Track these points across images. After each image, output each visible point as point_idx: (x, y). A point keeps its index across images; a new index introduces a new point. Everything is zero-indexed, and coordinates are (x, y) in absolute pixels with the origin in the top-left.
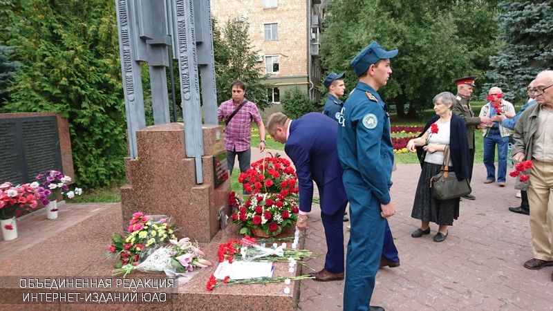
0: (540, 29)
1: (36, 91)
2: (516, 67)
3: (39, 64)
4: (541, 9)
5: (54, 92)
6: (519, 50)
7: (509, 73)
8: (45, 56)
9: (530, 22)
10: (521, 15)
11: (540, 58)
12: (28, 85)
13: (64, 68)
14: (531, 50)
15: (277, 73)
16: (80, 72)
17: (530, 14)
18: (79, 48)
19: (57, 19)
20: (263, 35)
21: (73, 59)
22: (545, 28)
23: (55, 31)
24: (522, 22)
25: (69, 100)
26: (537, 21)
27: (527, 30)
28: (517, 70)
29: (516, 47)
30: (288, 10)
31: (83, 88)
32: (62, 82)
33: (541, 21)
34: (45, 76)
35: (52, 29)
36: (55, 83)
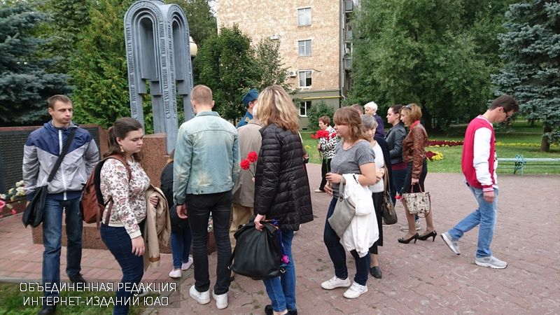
0: (535, 49)
1: (85, 109)
2: (516, 84)
3: (87, 89)
4: (536, 30)
5: (97, 110)
6: (520, 68)
7: (509, 90)
8: (91, 83)
9: (526, 43)
10: (517, 36)
11: (536, 77)
12: (79, 105)
13: (104, 92)
14: (530, 68)
15: (309, 87)
16: (116, 95)
17: (525, 36)
18: (116, 77)
19: (101, 56)
20: (297, 51)
21: (111, 86)
22: (540, 49)
23: (99, 65)
24: (519, 42)
25: (108, 116)
26: (533, 42)
27: (525, 50)
28: (517, 87)
29: (517, 65)
30: (321, 27)
31: (117, 107)
32: (102, 103)
33: (536, 42)
34: (91, 98)
35: (97, 63)
36: (98, 103)
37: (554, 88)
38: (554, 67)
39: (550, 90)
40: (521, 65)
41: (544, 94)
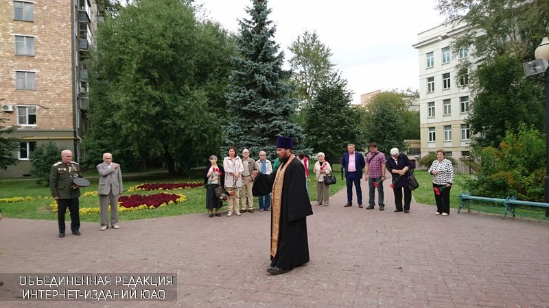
0: (251, 108)
2: (241, 135)
4: (251, 94)
6: (242, 122)
7: (236, 139)
9: (245, 102)
10: (238, 97)
14: (249, 122)
15: (33, 125)
17: (244, 97)
20: (14, 82)
22: (255, 108)
24: (240, 101)
26: (250, 102)
27: (244, 108)
29: (240, 119)
37: (265, 138)
38: (264, 123)
39: (263, 140)
40: (243, 119)
41: (259, 143)
